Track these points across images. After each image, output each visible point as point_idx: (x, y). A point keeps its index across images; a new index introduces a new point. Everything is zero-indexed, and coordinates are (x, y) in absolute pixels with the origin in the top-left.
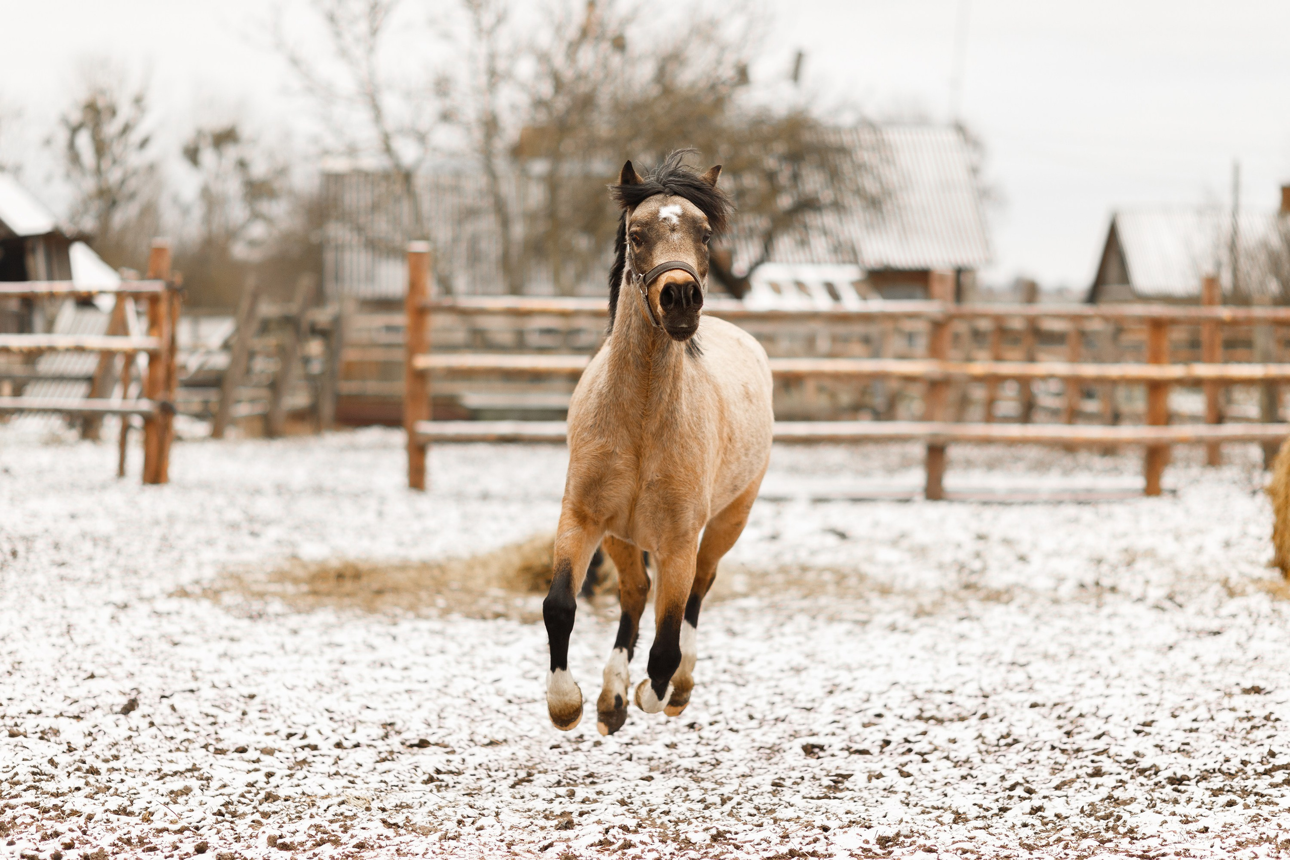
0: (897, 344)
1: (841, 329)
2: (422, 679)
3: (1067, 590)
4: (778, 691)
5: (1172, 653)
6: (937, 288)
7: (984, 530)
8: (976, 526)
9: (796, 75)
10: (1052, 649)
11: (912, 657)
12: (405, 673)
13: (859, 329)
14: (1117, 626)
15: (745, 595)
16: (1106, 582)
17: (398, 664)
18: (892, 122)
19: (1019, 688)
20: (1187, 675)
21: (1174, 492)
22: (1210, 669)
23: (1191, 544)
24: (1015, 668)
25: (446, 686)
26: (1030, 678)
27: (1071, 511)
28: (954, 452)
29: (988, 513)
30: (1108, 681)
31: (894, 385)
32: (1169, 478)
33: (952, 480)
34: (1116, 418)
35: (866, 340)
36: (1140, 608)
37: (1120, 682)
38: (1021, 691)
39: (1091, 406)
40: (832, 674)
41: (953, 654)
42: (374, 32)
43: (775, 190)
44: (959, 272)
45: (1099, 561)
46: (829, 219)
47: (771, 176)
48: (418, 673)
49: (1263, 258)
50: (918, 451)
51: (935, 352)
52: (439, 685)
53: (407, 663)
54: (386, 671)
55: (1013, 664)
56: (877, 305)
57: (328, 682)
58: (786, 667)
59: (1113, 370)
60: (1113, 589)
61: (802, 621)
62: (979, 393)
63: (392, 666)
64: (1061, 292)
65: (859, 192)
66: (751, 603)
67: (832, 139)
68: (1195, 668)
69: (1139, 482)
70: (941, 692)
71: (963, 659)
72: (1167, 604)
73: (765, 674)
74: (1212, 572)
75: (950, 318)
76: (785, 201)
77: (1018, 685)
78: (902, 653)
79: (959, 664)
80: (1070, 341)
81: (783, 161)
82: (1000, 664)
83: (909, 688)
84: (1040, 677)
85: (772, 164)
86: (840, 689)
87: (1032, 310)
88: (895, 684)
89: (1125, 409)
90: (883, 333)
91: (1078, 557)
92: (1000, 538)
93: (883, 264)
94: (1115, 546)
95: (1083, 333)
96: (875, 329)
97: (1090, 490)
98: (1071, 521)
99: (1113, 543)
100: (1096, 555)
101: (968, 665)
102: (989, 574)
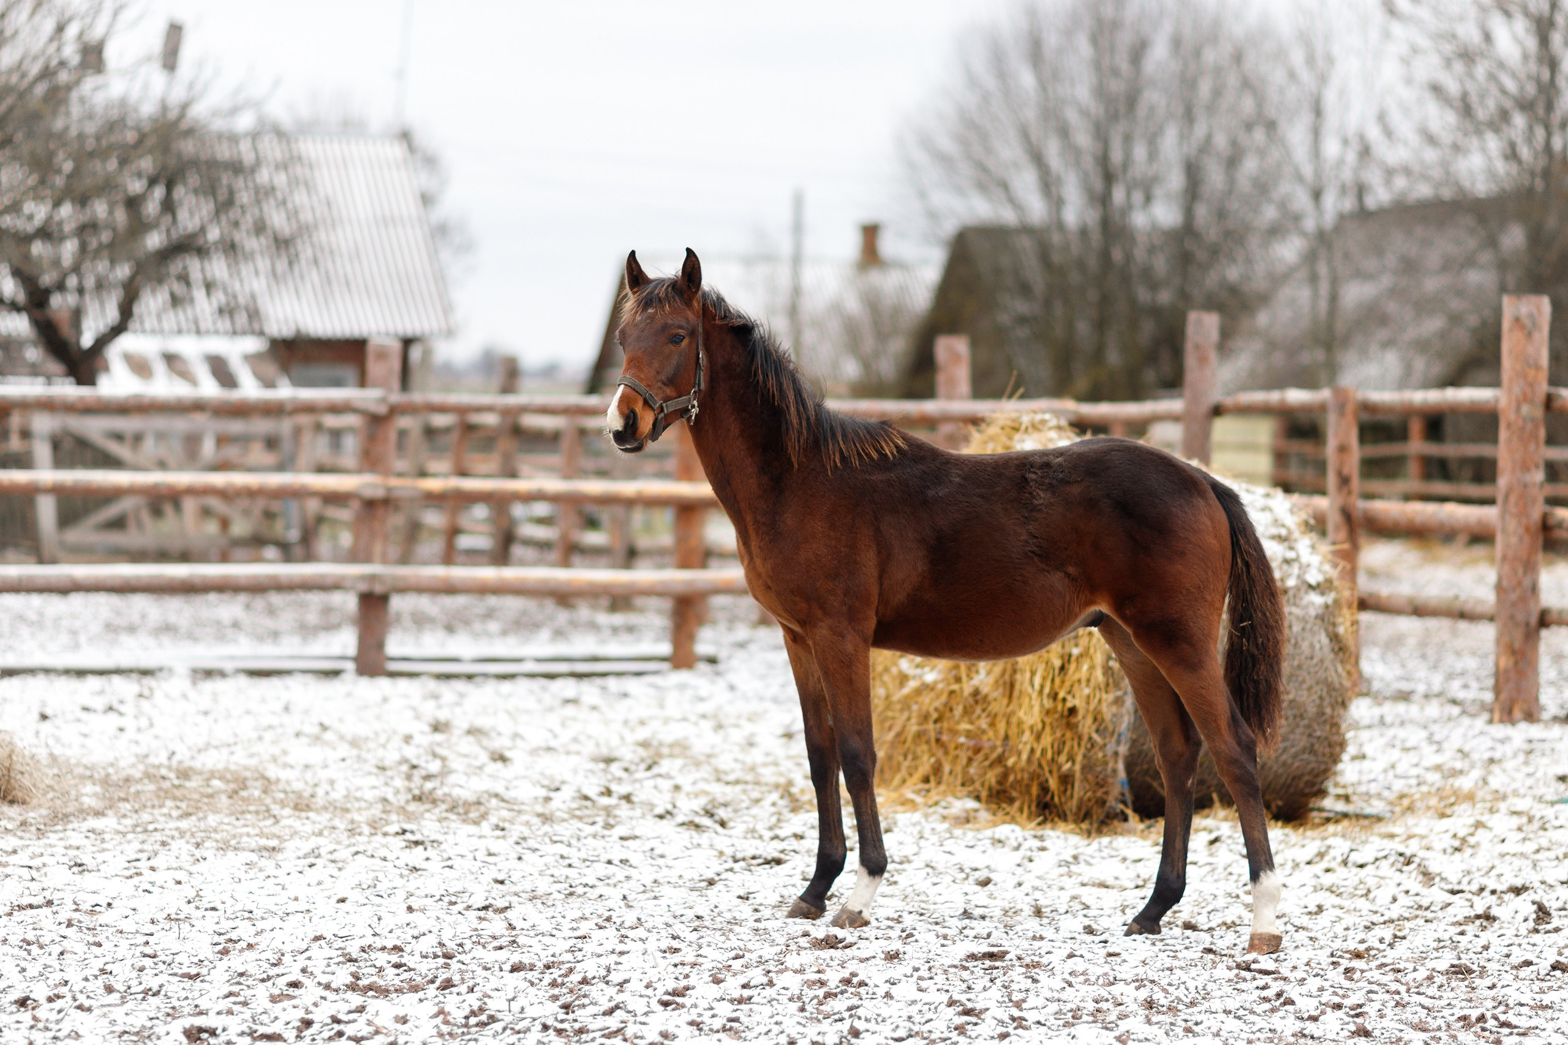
0: (319, 448)
1: (236, 427)
3: (562, 802)
4: (148, 950)
5: (712, 892)
6: (374, 368)
7: (443, 715)
8: (430, 710)
9: (170, 58)
10: (543, 885)
11: (342, 900)
13: (262, 426)
14: (634, 852)
15: (99, 814)
16: (619, 789)
18: (307, 128)
19: (496, 943)
20: (735, 922)
21: (712, 661)
22: (766, 913)
23: (737, 736)
24: (490, 914)
26: (512, 927)
27: (568, 688)
28: (397, 603)
29: (449, 691)
30: (623, 932)
31: (313, 506)
32: (706, 642)
33: (396, 645)
34: (631, 556)
35: (271, 443)
36: (667, 825)
37: (641, 932)
38: (501, 948)
39: (594, 538)
40: (226, 925)
41: (401, 894)
43: (138, 226)
44: (407, 342)
45: (609, 761)
46: (218, 267)
47: (133, 203)
49: (834, 326)
50: (349, 602)
51: (370, 460)
55: (486, 908)
56: (285, 391)
58: (160, 916)
59: (628, 488)
60: (627, 798)
61: (181, 848)
62: (433, 519)
64: (550, 372)
65: (260, 228)
66: (108, 823)
67: (224, 152)
68: (745, 911)
69: (665, 648)
70: (383, 949)
71: (415, 903)
72: (705, 821)
73: (128, 926)
74: (768, 775)
75: (395, 411)
76: (154, 241)
77: (494, 938)
78: (327, 893)
79: (410, 909)
80: (565, 443)
81: (153, 182)
82: (468, 908)
83: (339, 943)
84: (526, 925)
85: (136, 186)
86: (238, 946)
87: (511, 400)
88: (317, 938)
89: (643, 542)
90: (297, 432)
91: (578, 753)
92: (465, 726)
93: (298, 331)
94: (630, 738)
95: (583, 432)
96: (285, 426)
97: (595, 659)
98: (568, 701)
99: (627, 734)
100: (605, 752)
101: (423, 910)
102: (452, 779)
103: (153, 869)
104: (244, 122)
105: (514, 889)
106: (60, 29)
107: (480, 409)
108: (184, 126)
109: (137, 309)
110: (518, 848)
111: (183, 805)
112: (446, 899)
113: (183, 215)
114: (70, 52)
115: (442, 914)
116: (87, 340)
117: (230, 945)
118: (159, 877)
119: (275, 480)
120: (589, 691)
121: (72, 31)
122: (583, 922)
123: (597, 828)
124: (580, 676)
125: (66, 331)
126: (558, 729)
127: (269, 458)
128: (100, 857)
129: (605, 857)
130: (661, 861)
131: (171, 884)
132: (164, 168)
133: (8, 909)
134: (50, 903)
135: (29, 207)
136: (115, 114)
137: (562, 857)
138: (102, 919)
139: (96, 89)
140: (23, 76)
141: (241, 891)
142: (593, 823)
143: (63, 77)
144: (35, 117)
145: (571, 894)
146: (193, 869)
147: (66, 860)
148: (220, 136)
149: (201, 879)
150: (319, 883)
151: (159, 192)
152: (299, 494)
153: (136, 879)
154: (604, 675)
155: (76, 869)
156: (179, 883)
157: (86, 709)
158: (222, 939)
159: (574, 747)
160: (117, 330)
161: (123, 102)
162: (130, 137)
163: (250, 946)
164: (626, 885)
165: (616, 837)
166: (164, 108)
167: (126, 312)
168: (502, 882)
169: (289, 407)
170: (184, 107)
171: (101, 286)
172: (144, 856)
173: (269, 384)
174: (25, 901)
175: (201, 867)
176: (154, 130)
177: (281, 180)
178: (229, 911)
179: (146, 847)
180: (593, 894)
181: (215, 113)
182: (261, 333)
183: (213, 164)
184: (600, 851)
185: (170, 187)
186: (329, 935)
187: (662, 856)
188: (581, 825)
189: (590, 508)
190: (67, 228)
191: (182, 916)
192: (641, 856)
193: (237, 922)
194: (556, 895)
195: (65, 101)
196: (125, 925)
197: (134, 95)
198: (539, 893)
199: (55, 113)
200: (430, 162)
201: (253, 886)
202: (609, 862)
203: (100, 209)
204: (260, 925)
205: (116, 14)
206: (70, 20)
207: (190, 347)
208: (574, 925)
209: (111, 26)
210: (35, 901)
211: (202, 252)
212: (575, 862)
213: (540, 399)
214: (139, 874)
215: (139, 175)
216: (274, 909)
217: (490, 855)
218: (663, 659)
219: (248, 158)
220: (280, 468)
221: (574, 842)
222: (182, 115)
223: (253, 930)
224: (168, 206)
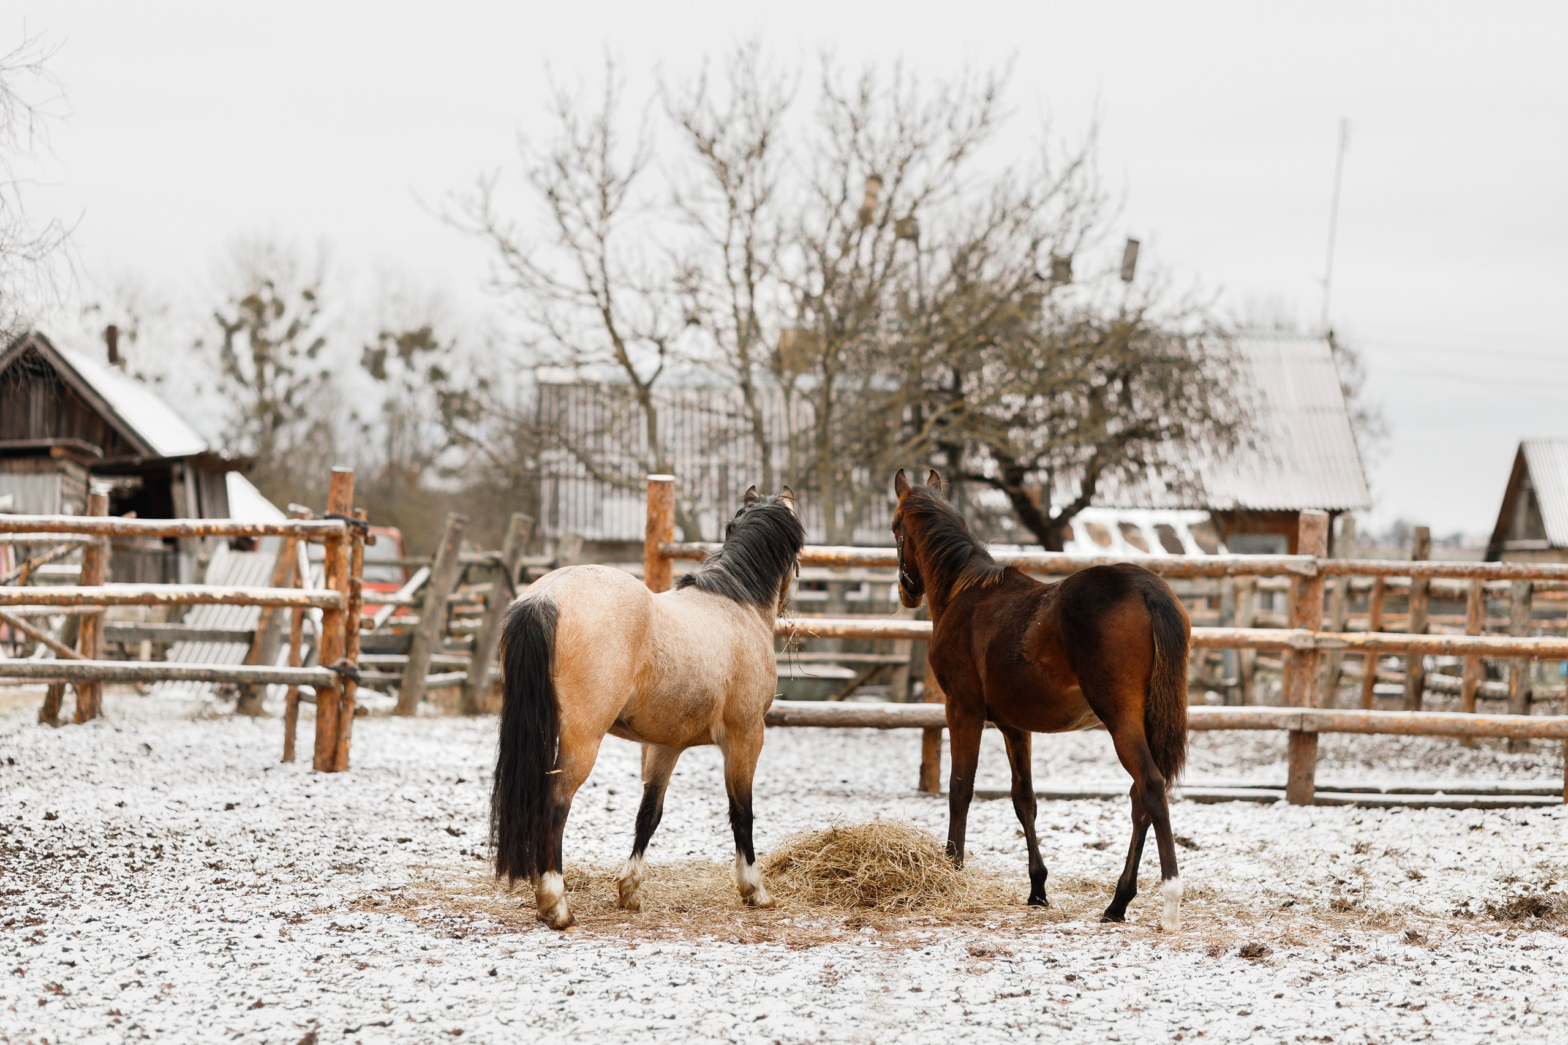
0: (1254, 606)
2: (668, 1015)
4: (1112, 1035)
6: (1305, 537)
7: (1364, 838)
8: (1353, 834)
9: (1128, 272)
10: (1455, 987)
11: (1280, 996)
12: (647, 1007)
13: (1206, 586)
14: (1534, 960)
17: (638, 995)
18: (1245, 329)
19: (1415, 1036)
24: (1408, 1011)
25: (698, 1023)
26: (1427, 1023)
27: (1474, 816)
28: (1323, 740)
29: (1370, 817)
31: (1249, 655)
34: (1529, 701)
35: (1213, 601)
39: (1495, 686)
40: (1179, 1015)
41: (1330, 992)
42: (605, 214)
43: (1100, 414)
44: (1333, 513)
45: (1513, 880)
46: (1168, 449)
47: (1096, 395)
48: (663, 1007)
50: (1281, 739)
51: (1300, 616)
52: (689, 1022)
53: (649, 993)
54: (623, 1003)
55: (1405, 1006)
56: (1224, 556)
57: (551, 1016)
58: (1122, 1006)
59: (1527, 643)
62: (1354, 668)
63: (630, 996)
64: (1455, 540)
65: (1205, 414)
67: (1174, 350)
69: (1558, 783)
70: (1316, 1038)
71: (1341, 999)
75: (1322, 573)
76: (1113, 427)
77: (1412, 1032)
78: (1266, 990)
79: (1338, 1005)
80: (1470, 603)
81: (1111, 377)
82: (1389, 1005)
83: (1277, 1033)
84: (1440, 1021)
85: (1099, 380)
86: (1190, 1033)
87: (1424, 564)
88: (1258, 1028)
89: (1538, 690)
90: (1236, 591)
91: (1484, 873)
92: (1384, 848)
93: (1237, 503)
94: (1529, 861)
95: (1485, 592)
96: (1226, 586)
97: (1497, 792)
98: (1473, 828)
99: (1525, 856)
100: (1507, 873)
101: (1349, 1006)
102: (1374, 894)
103: (1115, 965)
104: (1191, 325)
105: (1429, 990)
106: (1035, 245)
107: (1396, 573)
108: (1140, 327)
109: (1099, 486)
110: (1433, 954)
111: (1141, 911)
112: (1370, 997)
113: (1137, 404)
114: (1043, 266)
115: (1366, 1010)
116: (1055, 512)
117: (1183, 1032)
118: (1121, 973)
119: (1217, 633)
120: (1491, 819)
121: (1045, 247)
122: (1491, 1020)
123: (1501, 938)
124: (1484, 806)
125: (1038, 505)
126: (1465, 852)
127: (1212, 615)
128: (1070, 955)
129: (1508, 964)
130: (1558, 969)
131: (1131, 978)
132: (1122, 365)
133: (992, 997)
134: (1027, 993)
135: (1006, 399)
136: (1081, 319)
137: (1470, 963)
138: (1073, 1007)
139: (1065, 296)
140: (1003, 288)
141: (1192, 986)
142: (1498, 934)
143: (1036, 287)
144: (1014, 321)
145: (1479, 995)
146: (1151, 966)
147: (1040, 956)
148: (1170, 337)
149: (1157, 975)
150: (1259, 981)
151: (1118, 385)
152: (1238, 645)
153: (1101, 975)
154: (1506, 806)
155: (1049, 965)
156: (1138, 978)
157: (1055, 828)
158: (1176, 1027)
159: (1479, 868)
160: (1081, 504)
161: (1088, 310)
162: (1095, 338)
163: (1200, 1034)
164: (1527, 988)
165: (1518, 947)
166: (1123, 313)
167: (1089, 488)
168: (1419, 984)
169: (1230, 570)
170: (1141, 311)
171: (1067, 466)
172: (1107, 954)
173: (1211, 550)
174: (1006, 991)
175: (1157, 965)
176: (1114, 332)
177: (1222, 374)
178: (1182, 1003)
179: (1108, 947)
180: (1499, 995)
181: (1167, 317)
182: (1205, 508)
183: (1165, 361)
184: (1504, 958)
185: (1126, 381)
186: (1268, 1026)
187: (1559, 964)
188: (1486, 936)
189: (1490, 660)
190: (1040, 415)
191: (1141, 1007)
192: (1541, 963)
193: (1189, 1013)
194: (1466, 996)
195: (1039, 307)
196: (1090, 1013)
197: (1097, 304)
198: (1450, 994)
199: (1030, 318)
200: (1352, 359)
201: (1203, 982)
202: (1513, 968)
203: (1067, 399)
204: (1208, 1016)
205: (1082, 232)
206: (1044, 237)
207: (1144, 520)
208: (1483, 1022)
209: (1077, 244)
210: (1015, 991)
211: (1154, 437)
212: (1482, 967)
213: (1449, 565)
214: (1105, 970)
215: (1100, 369)
216: (1219, 1001)
217: (1407, 959)
218: (1558, 793)
219: (1195, 355)
220: (1221, 623)
221: (1481, 950)
222: (1139, 320)
223: (1202, 1020)
224: (1126, 397)
